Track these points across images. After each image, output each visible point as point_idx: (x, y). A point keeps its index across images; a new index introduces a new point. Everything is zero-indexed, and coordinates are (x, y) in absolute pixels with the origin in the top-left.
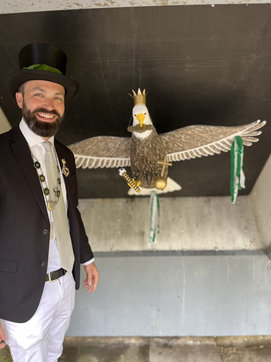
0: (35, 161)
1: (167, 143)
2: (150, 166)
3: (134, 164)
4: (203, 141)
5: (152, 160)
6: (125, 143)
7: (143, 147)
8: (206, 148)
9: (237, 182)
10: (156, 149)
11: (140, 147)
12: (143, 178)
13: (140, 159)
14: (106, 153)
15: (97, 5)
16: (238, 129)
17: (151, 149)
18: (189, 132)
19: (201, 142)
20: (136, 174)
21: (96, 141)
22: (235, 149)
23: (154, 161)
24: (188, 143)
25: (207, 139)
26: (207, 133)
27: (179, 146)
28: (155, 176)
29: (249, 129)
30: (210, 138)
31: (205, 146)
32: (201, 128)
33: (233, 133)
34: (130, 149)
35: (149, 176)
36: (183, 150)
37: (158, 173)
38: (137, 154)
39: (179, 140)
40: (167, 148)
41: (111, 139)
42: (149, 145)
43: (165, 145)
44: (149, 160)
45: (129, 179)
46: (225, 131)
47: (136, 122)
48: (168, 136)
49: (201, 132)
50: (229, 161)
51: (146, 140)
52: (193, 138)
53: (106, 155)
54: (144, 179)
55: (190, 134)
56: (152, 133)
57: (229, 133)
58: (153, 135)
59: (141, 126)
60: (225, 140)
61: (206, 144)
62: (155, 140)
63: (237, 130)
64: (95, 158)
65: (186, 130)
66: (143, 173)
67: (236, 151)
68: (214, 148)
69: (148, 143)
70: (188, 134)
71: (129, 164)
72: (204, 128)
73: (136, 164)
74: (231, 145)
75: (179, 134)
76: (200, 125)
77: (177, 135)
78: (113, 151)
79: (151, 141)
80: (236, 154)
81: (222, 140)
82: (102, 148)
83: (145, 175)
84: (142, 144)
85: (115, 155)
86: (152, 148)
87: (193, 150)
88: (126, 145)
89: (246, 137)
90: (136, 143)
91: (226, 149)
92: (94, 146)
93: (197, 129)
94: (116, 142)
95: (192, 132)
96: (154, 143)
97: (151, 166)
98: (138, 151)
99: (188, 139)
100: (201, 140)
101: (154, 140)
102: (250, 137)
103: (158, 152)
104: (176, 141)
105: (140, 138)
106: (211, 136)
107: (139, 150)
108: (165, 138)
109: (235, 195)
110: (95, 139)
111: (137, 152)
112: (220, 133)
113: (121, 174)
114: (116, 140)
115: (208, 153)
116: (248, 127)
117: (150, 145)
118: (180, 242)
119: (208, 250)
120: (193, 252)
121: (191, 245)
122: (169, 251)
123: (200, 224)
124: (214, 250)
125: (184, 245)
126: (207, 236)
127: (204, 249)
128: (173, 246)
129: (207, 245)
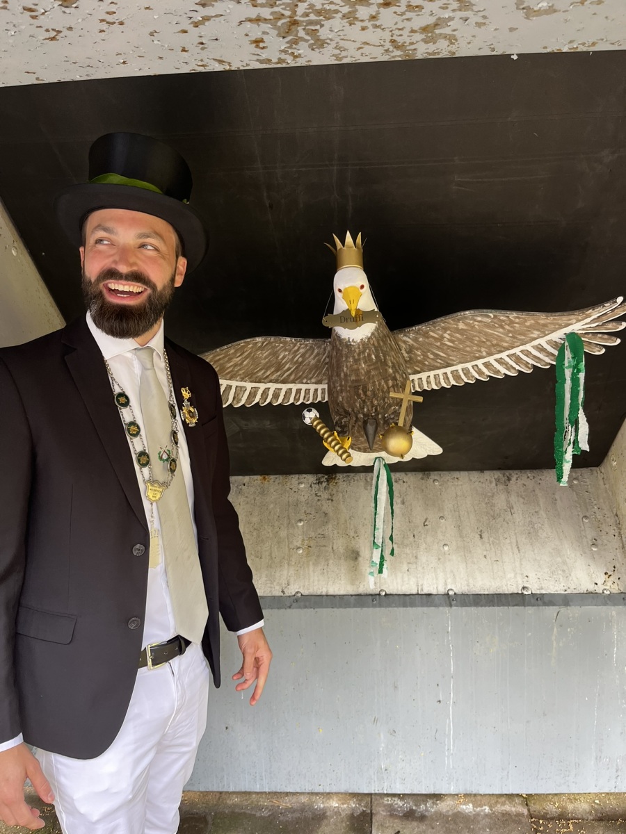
0: (117, 390)
1: (410, 351)
2: (372, 402)
3: (338, 397)
4: (493, 345)
5: (378, 389)
6: (316, 351)
7: (357, 361)
8: (500, 361)
9: (570, 436)
10: (387, 365)
11: (351, 359)
12: (356, 428)
13: (350, 387)
14: (272, 373)
15: (261, 62)
16: (572, 317)
17: (374, 364)
18: (461, 326)
19: (488, 347)
20: (340, 420)
21: (252, 348)
22: (566, 364)
23: (383, 392)
24: (459, 349)
25: (502, 340)
26: (502, 327)
27: (437, 355)
28: (384, 423)
29: (599, 317)
30: (507, 339)
31: (498, 356)
32: (489, 317)
33: (561, 327)
34: (327, 363)
35: (371, 425)
36: (448, 365)
37: (390, 418)
38: (342, 374)
39: (439, 344)
40: (411, 361)
41: (285, 343)
42: (369, 355)
43: (406, 355)
44: (370, 389)
45: (325, 432)
46: (542, 322)
47: (341, 305)
48: (412, 336)
49: (487, 325)
50: (554, 389)
51: (364, 345)
52: (470, 339)
53: (273, 377)
54: (359, 432)
55: (462, 329)
56: (377, 329)
57: (551, 327)
58: (378, 334)
59: (353, 314)
60: (542, 342)
61: (501, 352)
62: (385, 343)
63: (570, 320)
64: (249, 386)
65: (454, 320)
66: (357, 418)
67: (569, 367)
68: (518, 360)
69: (367, 351)
70: (458, 331)
71: (323, 398)
72: (495, 317)
73: (340, 399)
74: (556, 353)
75: (439, 330)
76: (485, 310)
77: (433, 331)
78: (289, 369)
79: (375, 347)
80: (568, 373)
81: (535, 343)
82: (263, 362)
83: (360, 423)
84: (355, 354)
85: (292, 377)
86: (376, 362)
87: (469, 365)
88: (318, 354)
89: (591, 335)
90: (342, 350)
91: (547, 361)
92: (246, 358)
93: (479, 319)
94: (296, 348)
95: (467, 324)
96: (382, 350)
97: (376, 402)
98: (345, 369)
99: (459, 340)
100: (488, 343)
101: (382, 344)
102: (600, 335)
103: (391, 371)
104: (431, 344)
105: (351, 340)
106: (511, 335)
107: (347, 366)
108: (405, 338)
109: (567, 467)
110: (248, 343)
111: (343, 370)
112: (532, 327)
113: (307, 421)
114: (295, 345)
115: (504, 371)
116: (595, 313)
117: (373, 356)
118: (441, 575)
119: (507, 592)
120: (471, 597)
121: (466, 582)
122: (418, 594)
123: (486, 533)
124: (520, 592)
125: (449, 581)
126: (503, 563)
127: (498, 590)
128: (425, 582)
129: (504, 581)
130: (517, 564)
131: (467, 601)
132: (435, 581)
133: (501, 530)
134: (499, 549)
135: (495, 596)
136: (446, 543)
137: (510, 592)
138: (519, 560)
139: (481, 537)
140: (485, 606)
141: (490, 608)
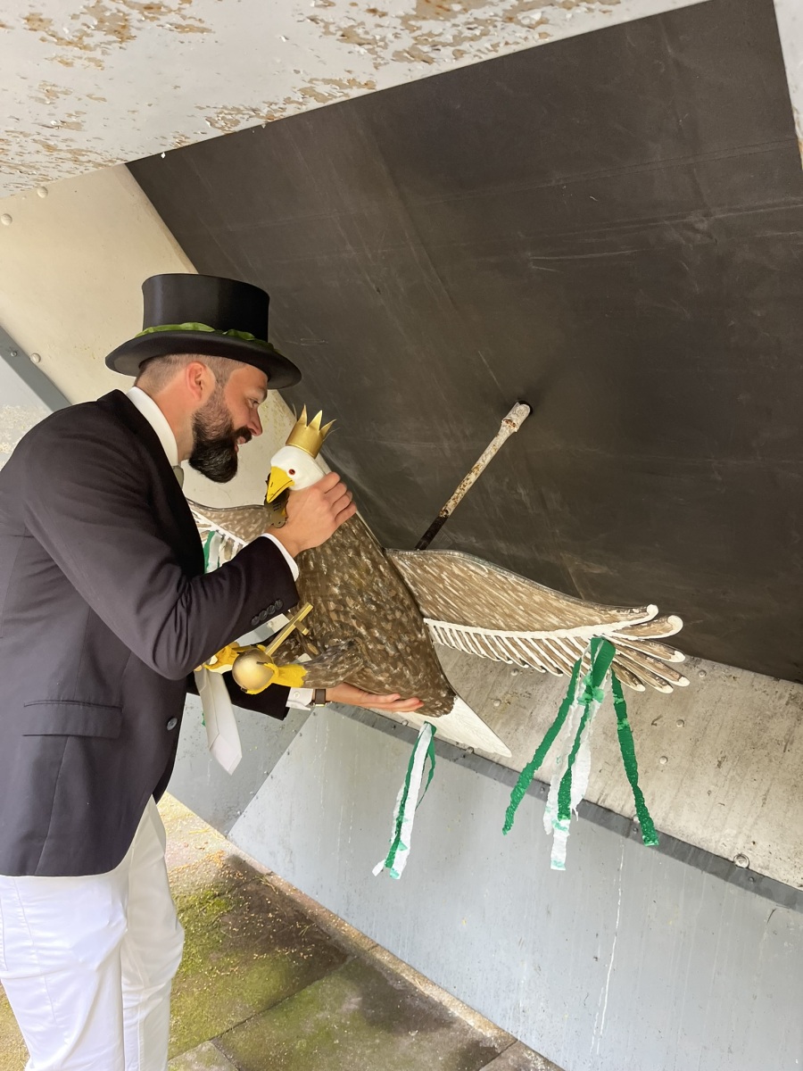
17: (310, 573)
29: (632, 627)
57: (571, 617)
60: (569, 635)
63: (591, 615)
89: (635, 653)
93: (472, 567)
101: (329, 552)
102: (651, 660)
119: (712, 852)
122: (596, 804)
123: (730, 763)
124: (731, 859)
126: (730, 810)
127: (702, 843)
128: (612, 794)
129: (717, 836)
130: (750, 820)
132: (625, 797)
133: (754, 767)
134: (736, 790)
135: (693, 849)
136: (668, 755)
137: (717, 854)
138: (755, 816)
139: (719, 766)
140: (672, 855)
141: (678, 861)
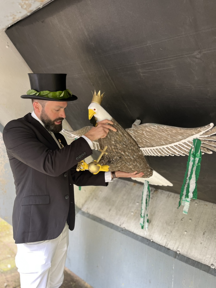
4: (166, 140)
18: (147, 129)
19: (164, 141)
26: (163, 132)
29: (206, 133)
32: (155, 127)
33: (190, 135)
39: (144, 136)
48: (132, 131)
60: (186, 141)
70: (147, 131)
72: (158, 127)
75: (140, 130)
76: (153, 124)
81: (183, 141)
89: (208, 141)
93: (152, 127)
95: (149, 129)
102: (214, 142)
106: (170, 136)
112: (177, 134)
118: (178, 243)
119: (203, 263)
120: (186, 258)
121: (187, 251)
122: (165, 247)
123: (207, 233)
124: (209, 266)
125: (180, 247)
126: (208, 249)
127: (200, 260)
128: (170, 243)
129: (204, 258)
131: (183, 259)
132: (174, 245)
133: (215, 235)
134: (210, 242)
135: (197, 262)
136: (187, 231)
137: (205, 264)
139: (204, 234)
140: (190, 265)
141: (192, 266)
